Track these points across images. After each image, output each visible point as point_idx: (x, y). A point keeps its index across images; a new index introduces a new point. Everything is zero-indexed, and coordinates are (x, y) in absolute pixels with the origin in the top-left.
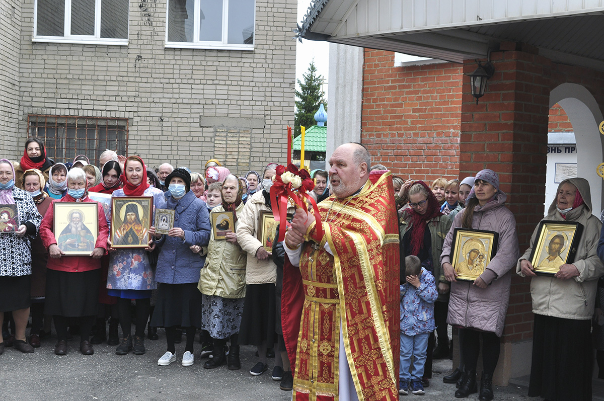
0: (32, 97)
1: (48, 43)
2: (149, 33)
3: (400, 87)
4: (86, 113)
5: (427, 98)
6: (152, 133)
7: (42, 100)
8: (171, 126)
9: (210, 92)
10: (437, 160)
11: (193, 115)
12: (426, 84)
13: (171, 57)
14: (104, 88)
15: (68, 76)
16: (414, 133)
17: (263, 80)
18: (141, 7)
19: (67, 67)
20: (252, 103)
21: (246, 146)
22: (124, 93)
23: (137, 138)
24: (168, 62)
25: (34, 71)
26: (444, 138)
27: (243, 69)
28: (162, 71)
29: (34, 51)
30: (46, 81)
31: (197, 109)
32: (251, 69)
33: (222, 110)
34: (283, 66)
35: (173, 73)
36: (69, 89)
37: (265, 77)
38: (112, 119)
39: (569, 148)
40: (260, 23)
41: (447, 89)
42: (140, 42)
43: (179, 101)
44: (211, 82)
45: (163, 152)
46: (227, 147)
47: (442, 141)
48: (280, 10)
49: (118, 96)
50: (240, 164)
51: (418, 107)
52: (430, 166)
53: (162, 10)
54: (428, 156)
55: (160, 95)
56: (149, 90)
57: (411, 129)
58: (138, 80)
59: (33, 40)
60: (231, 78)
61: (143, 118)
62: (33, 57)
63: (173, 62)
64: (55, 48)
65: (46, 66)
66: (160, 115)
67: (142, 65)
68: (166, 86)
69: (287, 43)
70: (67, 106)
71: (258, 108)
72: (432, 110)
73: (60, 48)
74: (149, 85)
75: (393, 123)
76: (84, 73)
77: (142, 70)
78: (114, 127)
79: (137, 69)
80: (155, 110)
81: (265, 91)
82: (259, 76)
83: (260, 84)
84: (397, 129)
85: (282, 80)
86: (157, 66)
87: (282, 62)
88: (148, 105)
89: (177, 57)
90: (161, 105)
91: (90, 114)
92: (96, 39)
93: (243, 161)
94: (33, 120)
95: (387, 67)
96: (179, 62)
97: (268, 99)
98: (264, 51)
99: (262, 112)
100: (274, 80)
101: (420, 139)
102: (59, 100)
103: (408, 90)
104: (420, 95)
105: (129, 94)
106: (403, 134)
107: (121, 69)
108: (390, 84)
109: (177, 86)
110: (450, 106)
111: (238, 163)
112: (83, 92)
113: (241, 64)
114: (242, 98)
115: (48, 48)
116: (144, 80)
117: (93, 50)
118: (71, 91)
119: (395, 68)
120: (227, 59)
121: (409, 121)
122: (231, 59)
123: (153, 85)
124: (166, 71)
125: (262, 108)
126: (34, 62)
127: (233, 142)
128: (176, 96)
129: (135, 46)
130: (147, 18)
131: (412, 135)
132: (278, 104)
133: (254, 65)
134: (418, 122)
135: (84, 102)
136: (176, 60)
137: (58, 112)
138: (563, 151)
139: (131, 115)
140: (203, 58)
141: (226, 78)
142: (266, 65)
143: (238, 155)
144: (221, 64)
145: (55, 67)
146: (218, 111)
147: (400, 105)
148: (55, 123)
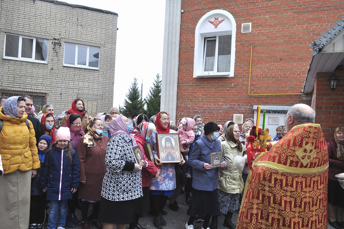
0: (2, 82)
1: (11, 60)
2: (57, 60)
3: (196, 85)
4: (27, 90)
5: (209, 90)
6: (57, 99)
7: (7, 83)
8: (65, 97)
9: (81, 84)
10: (213, 114)
11: (74, 93)
12: (208, 85)
13: (66, 70)
14: (36, 80)
15: (20, 74)
16: (202, 104)
17: (102, 81)
18: (53, 49)
19: (19, 70)
20: (98, 89)
21: (95, 106)
22: (45, 83)
23: (50, 101)
24: (64, 72)
25: (3, 71)
26: (217, 106)
27: (95, 77)
28: (62, 75)
29: (4, 63)
30: (9, 75)
31: (76, 91)
32: (98, 77)
33: (86, 92)
34: (110, 77)
35: (66, 76)
36: (20, 80)
37: (103, 80)
38: (39, 93)
39: (274, 112)
40: (101, 60)
41: (218, 87)
42: (53, 63)
43: (68, 87)
44: (82, 81)
45: (61, 107)
46: (87, 106)
47: (216, 107)
48: (109, 56)
49: (42, 84)
50: (93, 112)
51: (205, 93)
52: (210, 117)
53: (62, 51)
54: (209, 113)
55: (61, 85)
56: (56, 82)
57: (202, 102)
58: (51, 78)
59: (3, 58)
60: (90, 80)
61: (53, 93)
62: (3, 65)
63: (67, 72)
64: (14, 62)
65: (9, 69)
66: (60, 92)
67: (53, 72)
68: (63, 81)
69: (111, 68)
70: (19, 87)
71: (100, 91)
72: (211, 95)
73: (16, 62)
74: (56, 80)
75: (193, 99)
76: (27, 73)
77: (53, 74)
78: (41, 96)
79: (51, 74)
80: (59, 90)
81: (103, 85)
82: (101, 79)
83: (101, 83)
84: (194, 102)
85: (109, 82)
86: (60, 73)
87: (110, 75)
88: (55, 88)
89: (68, 70)
90: (61, 88)
91: (29, 90)
92: (33, 60)
93: (94, 111)
94: (3, 92)
95: (190, 78)
96: (69, 72)
97: (104, 88)
98: (103, 71)
99: (102, 93)
100: (106, 81)
101: (205, 106)
102: (15, 84)
103: (200, 87)
104: (205, 89)
105: (47, 83)
106: (197, 104)
107: (44, 73)
108: (191, 84)
109: (68, 81)
110: (220, 94)
111: (92, 112)
112: (27, 81)
113: (94, 75)
114: (94, 87)
115: (10, 62)
116: (54, 78)
117: (32, 64)
118: (21, 81)
119: (193, 78)
120: (88, 72)
121: (200, 99)
122: (90, 73)
123: (58, 80)
124: (63, 75)
125: (102, 92)
126: (3, 67)
127: (90, 104)
128: (68, 85)
129: (50, 64)
130: (56, 54)
131: (201, 104)
132: (108, 90)
133: (99, 75)
134: (204, 99)
135: (27, 85)
136: (68, 71)
137: (14, 89)
138: (272, 113)
139: (48, 92)
140: (79, 71)
141: (88, 79)
142: (103, 76)
143: (92, 109)
144: (86, 74)
145: (14, 70)
146: (84, 92)
147: (196, 93)
148: (13, 94)
